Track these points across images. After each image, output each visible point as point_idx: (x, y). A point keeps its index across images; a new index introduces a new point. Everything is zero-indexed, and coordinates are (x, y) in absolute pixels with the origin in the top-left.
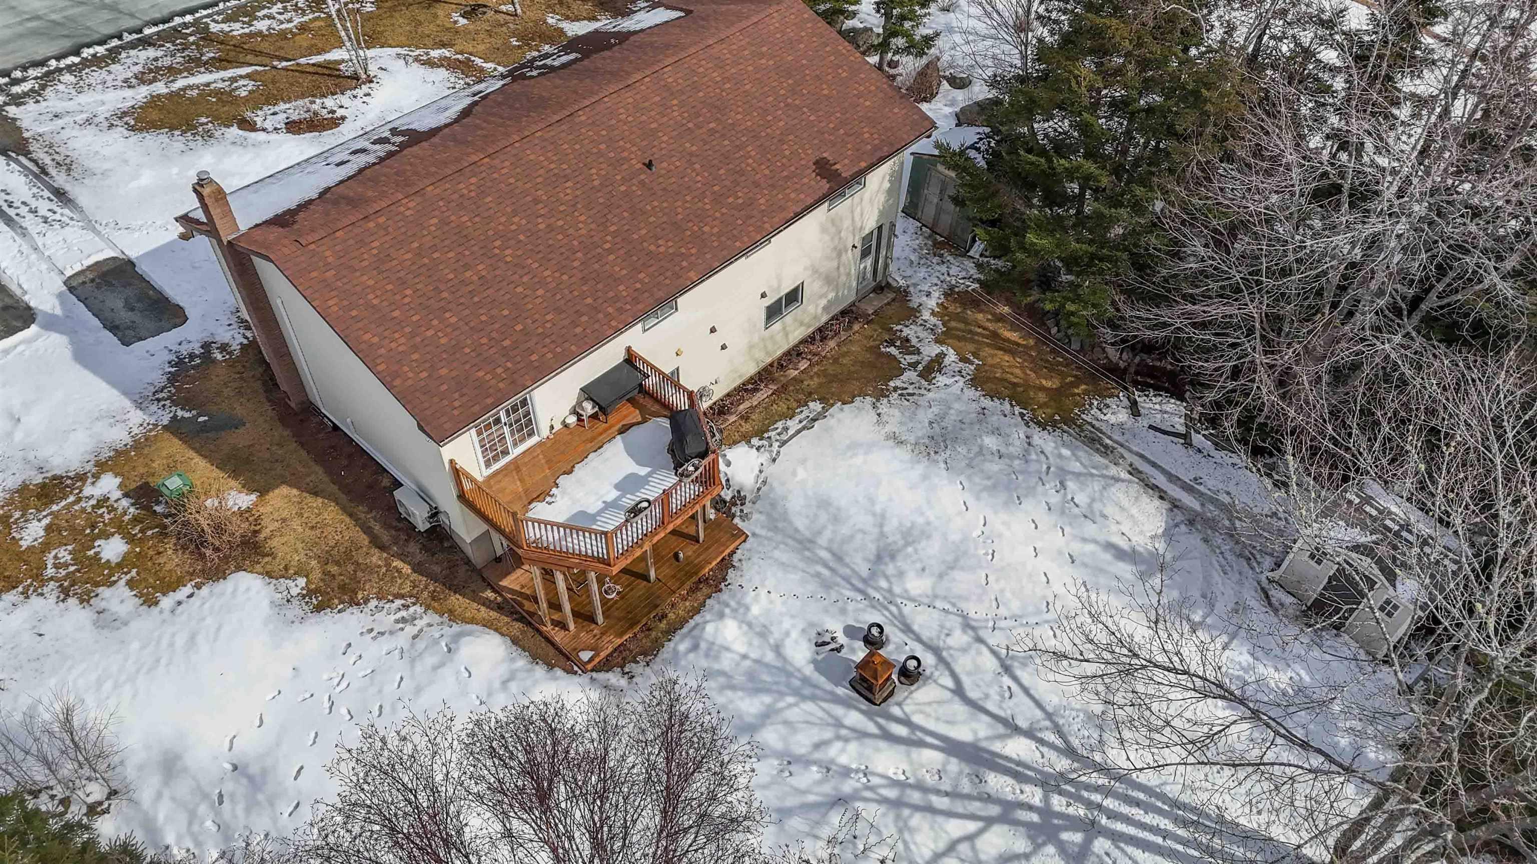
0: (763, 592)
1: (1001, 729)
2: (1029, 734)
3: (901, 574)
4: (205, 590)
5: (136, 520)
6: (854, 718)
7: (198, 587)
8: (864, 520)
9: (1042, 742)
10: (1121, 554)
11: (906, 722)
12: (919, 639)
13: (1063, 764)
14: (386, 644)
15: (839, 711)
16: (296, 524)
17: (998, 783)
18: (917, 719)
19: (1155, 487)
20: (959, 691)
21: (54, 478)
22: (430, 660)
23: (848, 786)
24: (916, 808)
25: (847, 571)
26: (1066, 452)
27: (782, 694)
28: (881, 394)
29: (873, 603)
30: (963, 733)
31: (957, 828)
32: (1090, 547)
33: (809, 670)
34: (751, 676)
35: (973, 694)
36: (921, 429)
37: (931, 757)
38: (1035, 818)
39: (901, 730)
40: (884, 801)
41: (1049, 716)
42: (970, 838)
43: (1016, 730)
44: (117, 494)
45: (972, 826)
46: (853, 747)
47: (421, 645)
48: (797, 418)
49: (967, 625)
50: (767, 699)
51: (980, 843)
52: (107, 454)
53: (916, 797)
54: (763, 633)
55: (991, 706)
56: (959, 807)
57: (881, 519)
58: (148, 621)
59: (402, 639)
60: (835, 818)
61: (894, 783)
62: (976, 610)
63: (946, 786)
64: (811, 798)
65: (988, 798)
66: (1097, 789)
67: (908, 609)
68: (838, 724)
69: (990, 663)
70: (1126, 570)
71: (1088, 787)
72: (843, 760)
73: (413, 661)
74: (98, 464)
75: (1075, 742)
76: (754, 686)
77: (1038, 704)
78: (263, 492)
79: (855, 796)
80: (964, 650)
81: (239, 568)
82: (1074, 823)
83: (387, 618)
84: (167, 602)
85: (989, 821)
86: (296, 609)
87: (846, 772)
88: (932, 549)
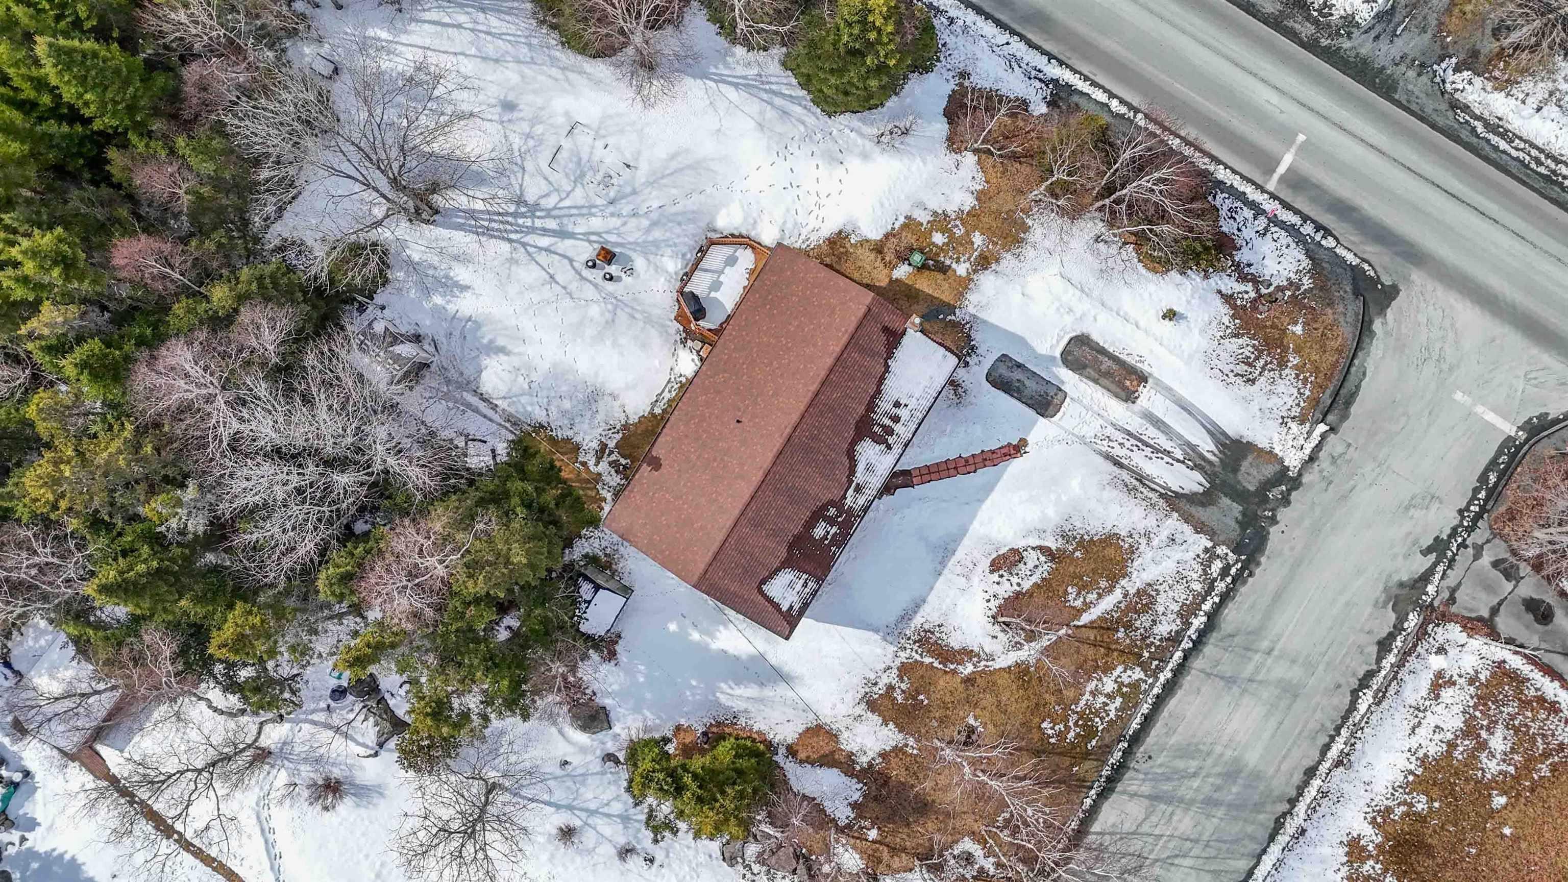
0: (661, 291)
1: (552, 248)
2: (541, 249)
3: (602, 314)
4: (889, 228)
5: (938, 255)
6: (612, 238)
7: (893, 229)
8: (623, 341)
9: (536, 247)
10: (502, 350)
11: (590, 242)
12: (590, 282)
13: (529, 239)
14: (810, 227)
15: (620, 240)
16: (869, 268)
17: (552, 224)
18: (587, 244)
19: (485, 400)
20: (571, 261)
21: (986, 269)
22: (789, 225)
23: (611, 209)
24: (583, 207)
25: (626, 310)
26: (529, 409)
27: (644, 242)
28: (625, 427)
29: (611, 295)
30: (569, 242)
31: (567, 203)
32: (516, 350)
33: (634, 256)
34: (658, 247)
35: (566, 261)
36: (601, 406)
37: (578, 230)
38: (538, 214)
39: (593, 238)
40: (596, 207)
41: (533, 259)
42: (561, 200)
43: (546, 250)
44: (954, 266)
45: (561, 205)
46: (611, 226)
47: (796, 232)
48: (666, 400)
49: (570, 294)
50: (650, 238)
51: (558, 199)
52: (972, 286)
53: (584, 211)
54: (657, 268)
55: (557, 257)
56: (566, 212)
57: (615, 344)
58: (905, 209)
59: (804, 232)
60: (612, 194)
61: (594, 215)
62: (567, 302)
63: (572, 219)
64: (623, 201)
65: (555, 218)
66: (512, 232)
67: (596, 296)
68: (619, 235)
69: (558, 278)
70: (501, 342)
71: (517, 232)
72: (614, 219)
73: (796, 224)
74: (971, 280)
75: (522, 250)
76: (656, 244)
77: (537, 263)
78: (891, 281)
79: (606, 206)
80: (570, 282)
81: (881, 241)
82: (523, 215)
83: (813, 237)
84: (902, 220)
85: (555, 208)
86: (849, 229)
87: (612, 215)
88: (590, 332)
